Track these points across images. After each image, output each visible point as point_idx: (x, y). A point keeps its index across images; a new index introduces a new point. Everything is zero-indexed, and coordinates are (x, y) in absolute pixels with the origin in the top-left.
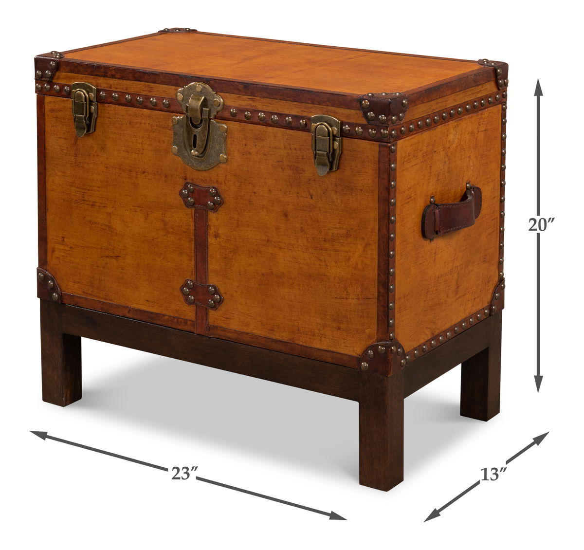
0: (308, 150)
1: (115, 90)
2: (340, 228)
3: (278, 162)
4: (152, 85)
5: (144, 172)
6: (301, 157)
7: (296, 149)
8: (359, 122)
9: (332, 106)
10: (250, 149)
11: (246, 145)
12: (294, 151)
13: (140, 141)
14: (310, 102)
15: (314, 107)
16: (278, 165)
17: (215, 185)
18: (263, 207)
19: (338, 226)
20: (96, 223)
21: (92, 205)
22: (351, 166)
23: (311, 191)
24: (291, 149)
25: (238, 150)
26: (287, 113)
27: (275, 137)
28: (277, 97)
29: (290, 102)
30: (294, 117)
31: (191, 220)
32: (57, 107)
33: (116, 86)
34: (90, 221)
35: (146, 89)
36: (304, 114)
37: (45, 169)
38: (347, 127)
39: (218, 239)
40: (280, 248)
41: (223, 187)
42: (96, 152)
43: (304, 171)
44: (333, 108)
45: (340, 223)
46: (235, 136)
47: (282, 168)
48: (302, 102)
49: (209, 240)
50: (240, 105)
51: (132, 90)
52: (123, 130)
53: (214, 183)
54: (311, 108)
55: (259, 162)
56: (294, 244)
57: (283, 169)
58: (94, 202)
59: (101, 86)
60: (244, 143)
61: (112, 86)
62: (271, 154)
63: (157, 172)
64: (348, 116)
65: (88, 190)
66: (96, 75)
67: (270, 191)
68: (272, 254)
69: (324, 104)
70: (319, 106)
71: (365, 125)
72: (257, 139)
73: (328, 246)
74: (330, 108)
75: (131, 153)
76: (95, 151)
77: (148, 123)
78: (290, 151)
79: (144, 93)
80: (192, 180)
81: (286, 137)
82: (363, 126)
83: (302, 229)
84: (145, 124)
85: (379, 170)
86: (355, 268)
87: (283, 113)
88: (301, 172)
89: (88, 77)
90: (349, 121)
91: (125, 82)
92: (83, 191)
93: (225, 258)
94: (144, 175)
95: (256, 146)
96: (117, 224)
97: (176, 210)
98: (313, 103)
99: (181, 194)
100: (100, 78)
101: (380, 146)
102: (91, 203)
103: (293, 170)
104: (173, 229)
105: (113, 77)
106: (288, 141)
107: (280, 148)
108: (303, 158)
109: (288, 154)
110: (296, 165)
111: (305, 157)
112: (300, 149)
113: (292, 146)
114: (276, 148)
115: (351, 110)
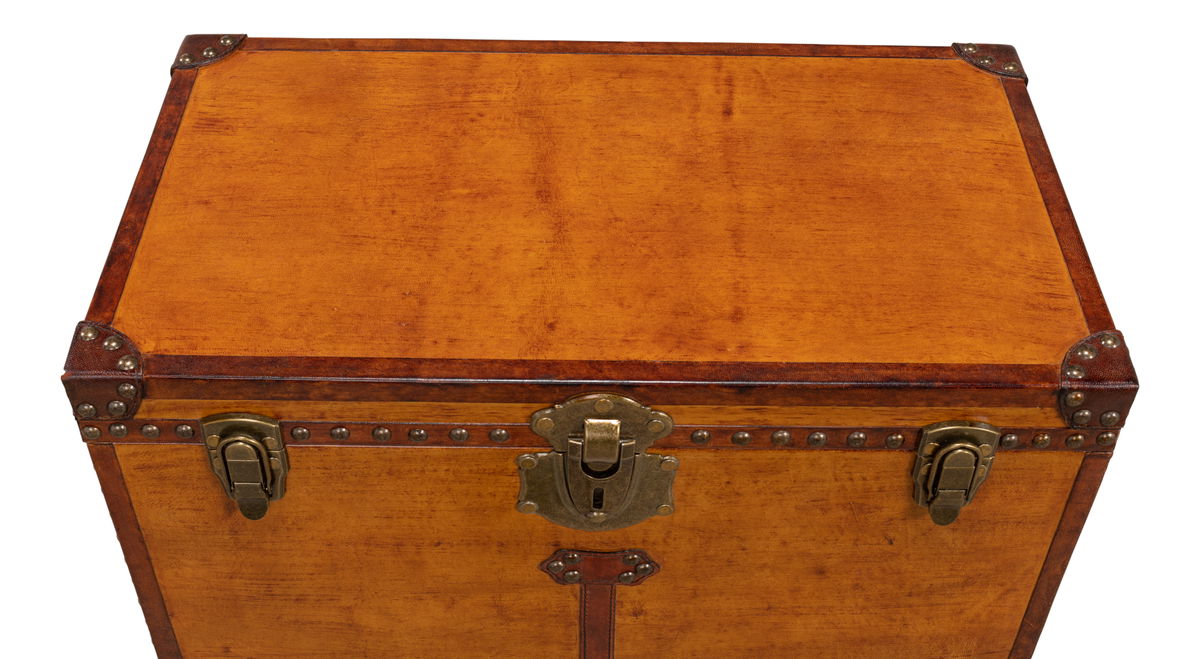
1: (336, 421)
2: (951, 576)
3: (813, 501)
4: (452, 404)
5: (439, 544)
6: (876, 489)
7: (864, 479)
8: (1045, 425)
9: (980, 406)
10: (740, 488)
11: (728, 483)
12: (861, 482)
13: (424, 498)
14: (923, 404)
15: (932, 410)
16: (814, 505)
17: (640, 546)
18: (764, 566)
19: (946, 574)
20: (312, 623)
21: (297, 600)
22: (1005, 492)
23: (891, 535)
24: (851, 479)
25: (707, 493)
26: (853, 424)
27: (812, 464)
28: (830, 401)
29: (866, 407)
30: (867, 430)
31: (572, 598)
32: (158, 460)
33: (338, 414)
34: (296, 622)
35: (435, 413)
37: (149, 559)
38: (1012, 437)
39: (642, 617)
40: (798, 615)
41: (660, 548)
42: (293, 523)
43: (881, 508)
45: (951, 570)
46: (701, 471)
47: (822, 509)
48: (898, 406)
49: (618, 620)
50: (721, 422)
51: (392, 418)
52: (371, 485)
53: (635, 544)
54: (922, 412)
55: (762, 505)
56: (832, 607)
57: (824, 510)
58: (301, 595)
59: (290, 417)
60: (725, 479)
61: (327, 415)
62: (797, 492)
63: (476, 541)
64: (1017, 419)
65: (283, 580)
66: (273, 399)
67: (784, 543)
68: (776, 624)
70: (944, 407)
71: (1061, 429)
72: (760, 472)
73: (914, 600)
75: (398, 518)
76: (290, 523)
77: (446, 467)
78: (848, 484)
79: (431, 421)
80: (575, 544)
81: (843, 462)
82: (1051, 431)
83: (856, 586)
84: (435, 471)
85: (1071, 492)
86: (972, 622)
87: (843, 426)
88: (873, 510)
89: (245, 403)
90: (1018, 426)
91: (365, 405)
92: (267, 582)
93: (659, 639)
94: (440, 547)
95: (755, 482)
96: (369, 619)
97: (531, 589)
98: (930, 405)
99: (545, 567)
100: (285, 402)
101: (1086, 457)
102: (293, 598)
103: (852, 509)
104: (522, 614)
105: (327, 398)
106: (847, 469)
107: (824, 481)
108: (881, 490)
109: (843, 487)
110: (860, 501)
111: (887, 489)
112: (877, 478)
113: (856, 476)
114: (811, 481)
115: (1030, 409)
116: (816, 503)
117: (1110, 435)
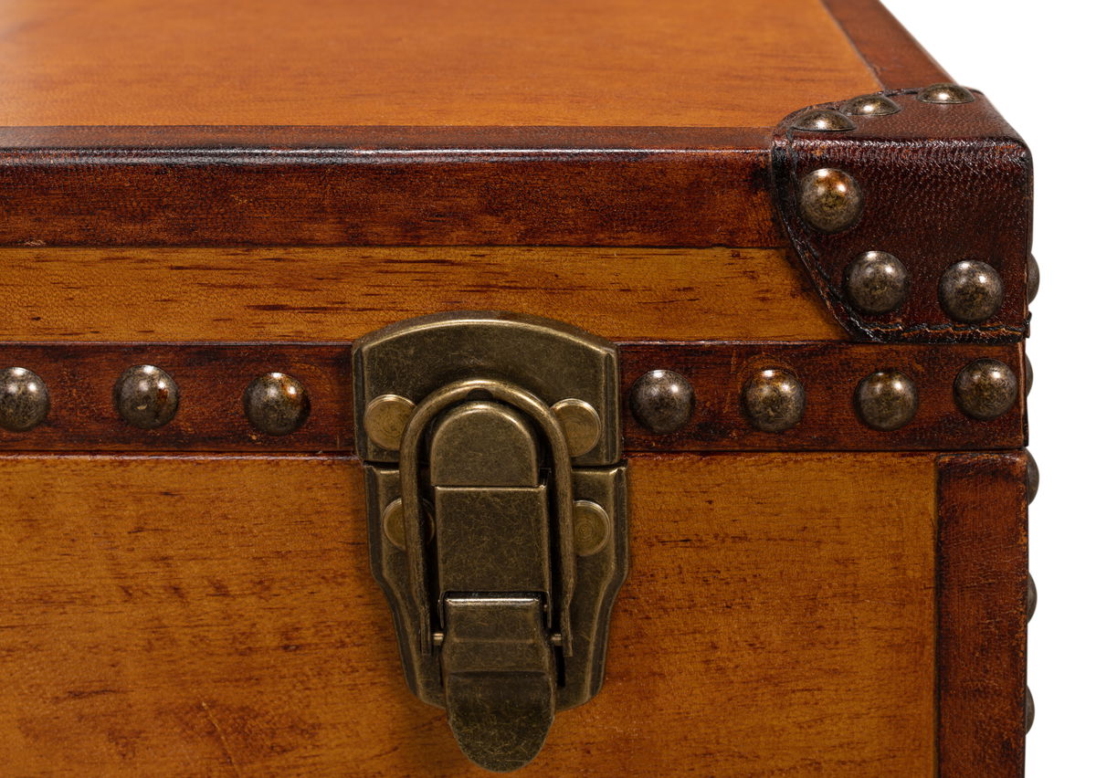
0: (335, 579)
3: (77, 695)
6: (271, 641)
7: (221, 590)
8: (769, 333)
9: (529, 239)
12: (212, 606)
14: (325, 230)
15: (367, 262)
16: (81, 717)
22: (714, 647)
26: (123, 332)
27: (31, 523)
28: (22, 223)
29: (146, 253)
30: (179, 359)
36: (281, 329)
38: (664, 384)
43: (311, 731)
44: (539, 255)
47: (113, 736)
48: (251, 244)
54: (338, 275)
57: (126, 741)
64: (669, 303)
69: (461, 233)
70: (408, 253)
71: (825, 348)
74: (507, 257)
78: (172, 610)
81: (131, 510)
82: (794, 359)
85: (939, 643)
87: (90, 339)
88: (286, 738)
90: (680, 336)
98: (355, 239)
101: (945, 477)
103: (211, 733)
106: (149, 540)
107: (87, 600)
108: (289, 643)
109: (157, 628)
110: (234, 696)
111: (308, 636)
112: (262, 586)
113: (190, 573)
114: (44, 600)
115: (696, 255)
116: (84, 706)
117: (996, 375)
